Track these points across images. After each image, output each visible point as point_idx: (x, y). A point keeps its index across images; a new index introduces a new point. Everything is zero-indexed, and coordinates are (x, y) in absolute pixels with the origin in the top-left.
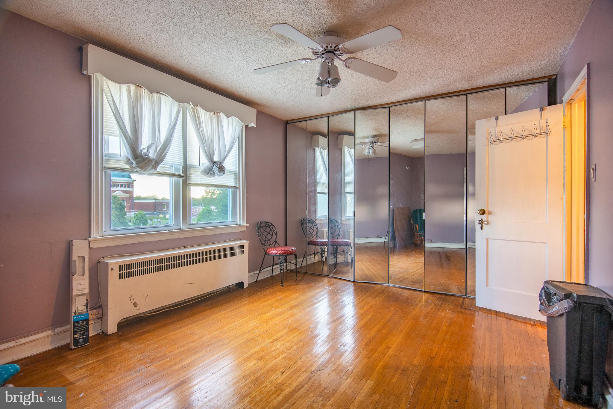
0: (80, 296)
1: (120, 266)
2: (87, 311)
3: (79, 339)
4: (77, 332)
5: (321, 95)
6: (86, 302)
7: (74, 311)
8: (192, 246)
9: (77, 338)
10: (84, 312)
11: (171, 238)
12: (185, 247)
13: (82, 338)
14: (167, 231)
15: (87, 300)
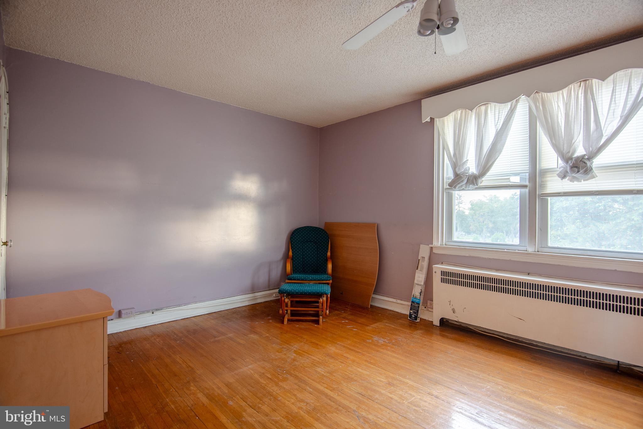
0: (418, 285)
1: (441, 271)
2: (420, 298)
3: (413, 315)
4: (413, 309)
5: (435, 53)
6: (420, 291)
7: (413, 294)
8: (540, 275)
9: (412, 314)
10: (417, 297)
11: (509, 259)
12: (528, 274)
13: (414, 315)
14: (506, 250)
15: (421, 290)
